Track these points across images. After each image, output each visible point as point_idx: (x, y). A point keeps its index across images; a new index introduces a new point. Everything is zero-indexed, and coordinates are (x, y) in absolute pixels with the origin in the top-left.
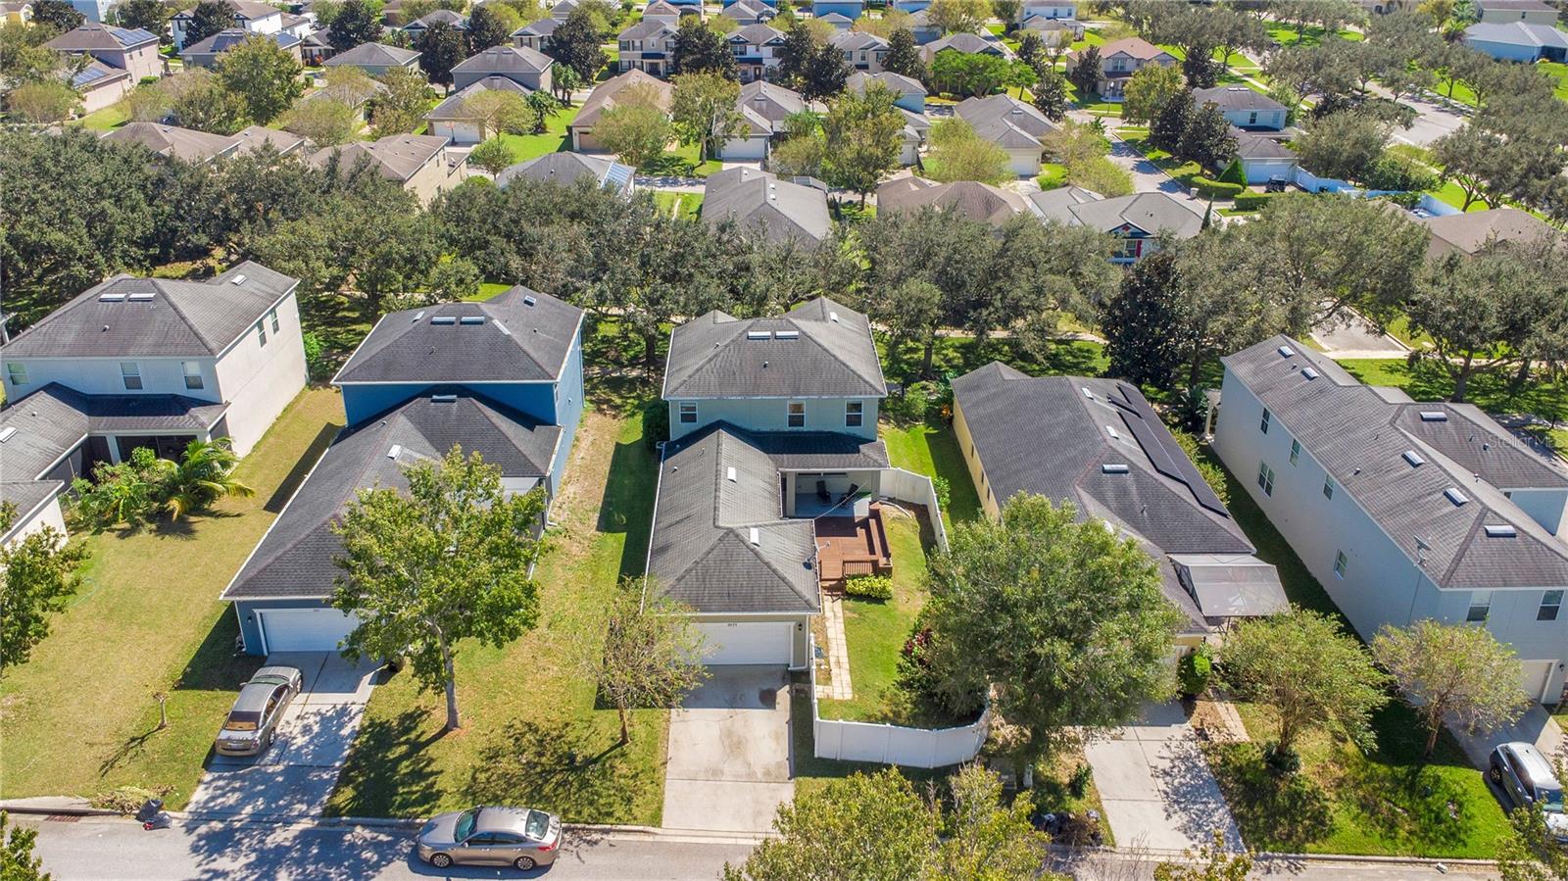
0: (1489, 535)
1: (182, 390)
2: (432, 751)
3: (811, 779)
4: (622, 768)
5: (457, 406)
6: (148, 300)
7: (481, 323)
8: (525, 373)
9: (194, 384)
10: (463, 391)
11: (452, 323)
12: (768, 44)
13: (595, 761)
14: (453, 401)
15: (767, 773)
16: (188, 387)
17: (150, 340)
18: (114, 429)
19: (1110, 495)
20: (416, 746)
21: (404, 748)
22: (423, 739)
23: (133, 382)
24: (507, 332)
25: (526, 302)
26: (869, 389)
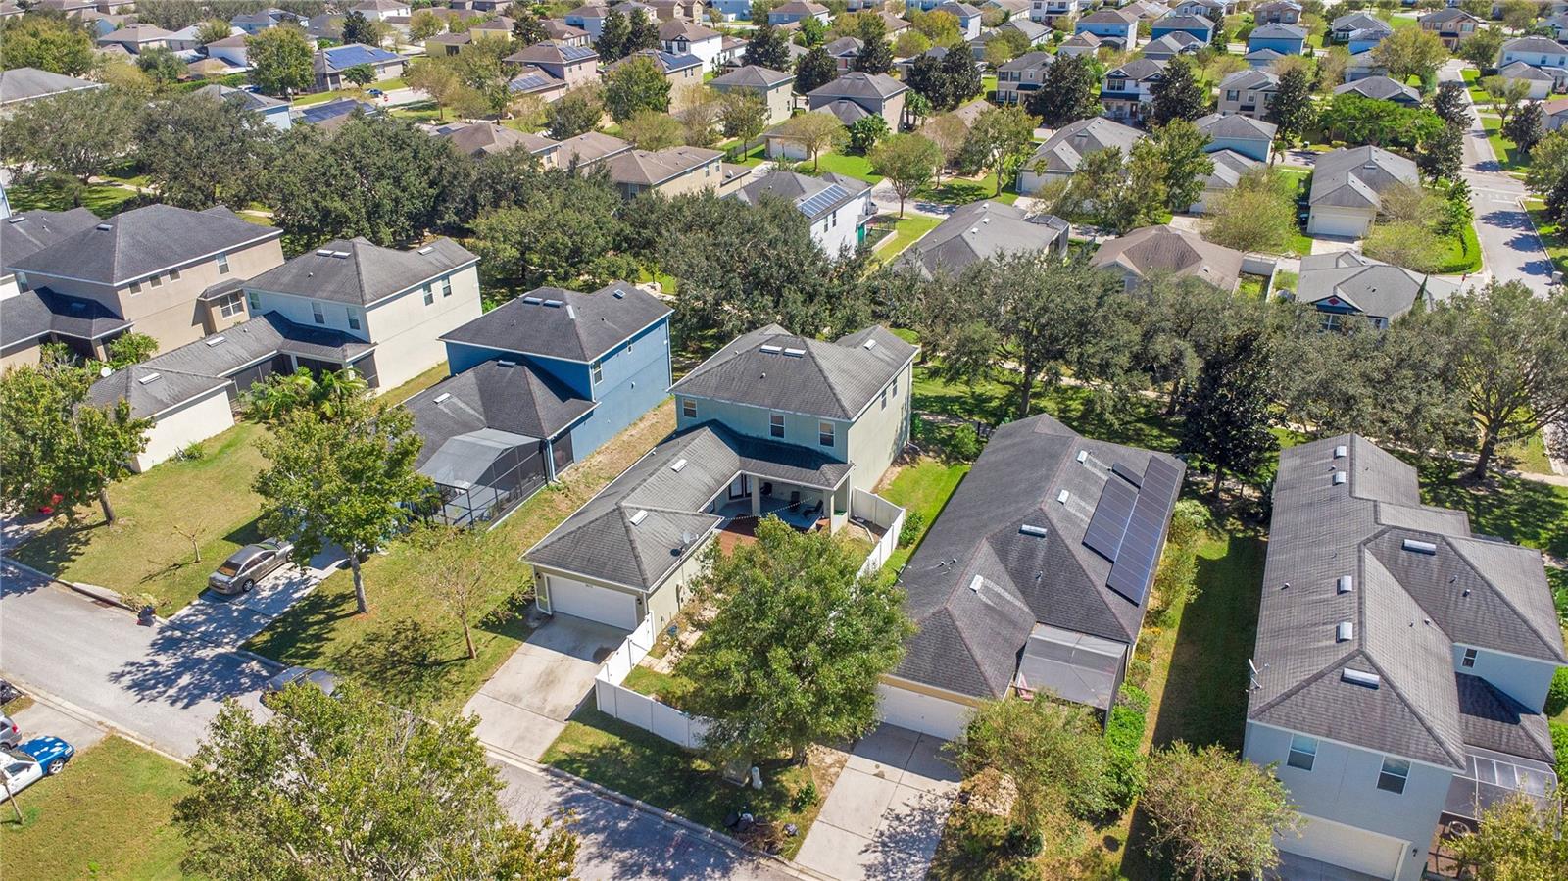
0: (1344, 679)
1: (345, 328)
2: (338, 624)
3: (581, 725)
4: (454, 676)
5: (514, 371)
6: (344, 258)
7: (557, 306)
8: (569, 352)
9: (354, 324)
10: (522, 360)
11: (537, 303)
12: (1147, 80)
13: (440, 664)
14: (511, 367)
15: (553, 711)
16: (351, 327)
17: (331, 287)
18: (297, 350)
19: (1014, 555)
20: (332, 618)
21: (322, 617)
22: (338, 615)
23: (319, 318)
24: (573, 316)
25: (616, 295)
26: (840, 412)
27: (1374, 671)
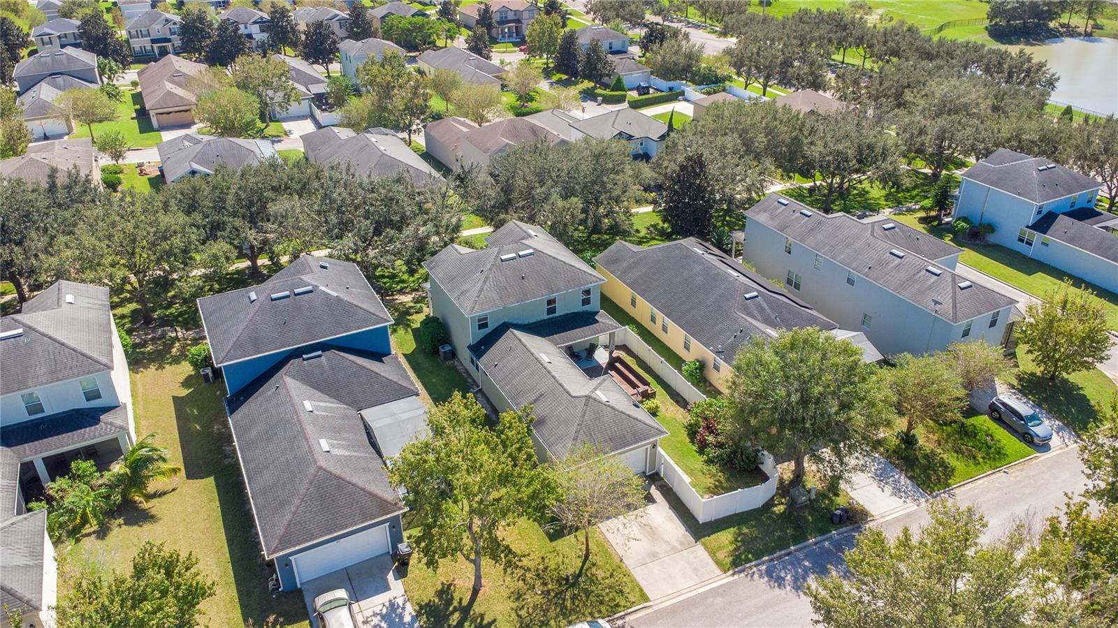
0: (962, 289)
1: (83, 404)
2: (477, 608)
3: (707, 538)
4: (600, 574)
5: (326, 359)
6: (19, 336)
7: (311, 292)
8: (366, 322)
9: (93, 395)
10: (324, 347)
11: (288, 297)
12: (255, 23)
13: (580, 574)
14: (319, 356)
15: (682, 544)
16: (88, 400)
17: (42, 370)
18: (38, 452)
19: (756, 313)
20: (465, 611)
21: (456, 616)
22: (465, 603)
23: (34, 408)
24: (335, 294)
25: (322, 267)
26: (594, 279)
27: (962, 280)
